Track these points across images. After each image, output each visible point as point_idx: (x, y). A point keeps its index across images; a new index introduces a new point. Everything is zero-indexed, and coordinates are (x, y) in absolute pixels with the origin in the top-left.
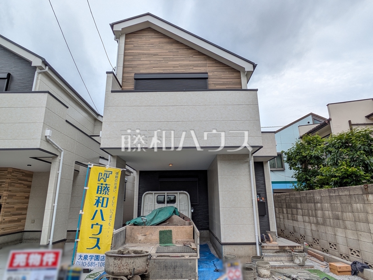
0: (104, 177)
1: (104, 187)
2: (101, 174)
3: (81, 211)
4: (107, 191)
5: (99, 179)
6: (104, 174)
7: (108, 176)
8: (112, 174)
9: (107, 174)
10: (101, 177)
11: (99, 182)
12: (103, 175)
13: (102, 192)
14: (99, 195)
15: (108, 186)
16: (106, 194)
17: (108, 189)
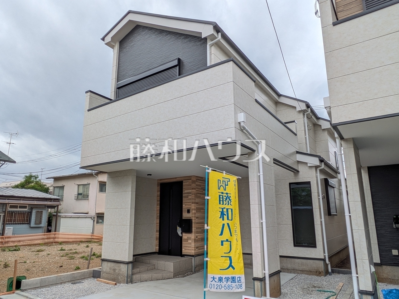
5: (219, 187)
8: (230, 181)
10: (221, 185)
11: (219, 191)
12: (222, 182)
15: (229, 195)
16: (228, 204)
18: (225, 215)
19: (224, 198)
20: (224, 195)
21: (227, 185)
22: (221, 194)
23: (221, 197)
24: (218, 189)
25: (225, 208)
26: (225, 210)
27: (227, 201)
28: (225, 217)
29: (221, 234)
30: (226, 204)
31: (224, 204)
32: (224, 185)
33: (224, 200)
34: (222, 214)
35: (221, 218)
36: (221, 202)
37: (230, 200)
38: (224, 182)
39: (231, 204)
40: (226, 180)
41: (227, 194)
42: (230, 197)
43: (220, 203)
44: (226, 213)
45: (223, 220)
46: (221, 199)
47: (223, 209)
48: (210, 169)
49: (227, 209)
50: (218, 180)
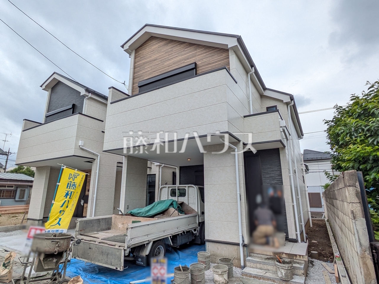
0: (73, 177)
1: (72, 184)
2: (71, 175)
3: (53, 201)
4: (75, 187)
5: (70, 178)
6: (74, 175)
7: (76, 177)
8: (79, 175)
9: (75, 175)
10: (71, 177)
11: (69, 180)
12: (72, 176)
13: (71, 188)
14: (68, 190)
15: (75, 184)
16: (73, 189)
17: (76, 186)
18: (69, 195)
19: (71, 185)
20: (72, 183)
21: (76, 178)
22: (70, 182)
23: (69, 184)
24: (69, 179)
25: (70, 191)
26: (70, 192)
27: (73, 187)
28: (68, 197)
29: (62, 206)
30: (71, 189)
31: (70, 188)
32: (74, 178)
33: (71, 186)
34: (67, 194)
35: (65, 196)
36: (69, 187)
37: (75, 186)
38: (74, 176)
39: (75, 189)
40: (76, 175)
41: (74, 183)
42: (76, 185)
43: (67, 188)
44: (70, 194)
45: (66, 198)
46: (69, 186)
47: (68, 191)
48: (65, 166)
49: (71, 192)
50: (70, 174)
